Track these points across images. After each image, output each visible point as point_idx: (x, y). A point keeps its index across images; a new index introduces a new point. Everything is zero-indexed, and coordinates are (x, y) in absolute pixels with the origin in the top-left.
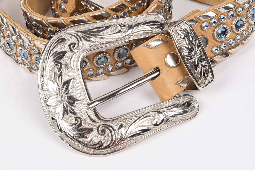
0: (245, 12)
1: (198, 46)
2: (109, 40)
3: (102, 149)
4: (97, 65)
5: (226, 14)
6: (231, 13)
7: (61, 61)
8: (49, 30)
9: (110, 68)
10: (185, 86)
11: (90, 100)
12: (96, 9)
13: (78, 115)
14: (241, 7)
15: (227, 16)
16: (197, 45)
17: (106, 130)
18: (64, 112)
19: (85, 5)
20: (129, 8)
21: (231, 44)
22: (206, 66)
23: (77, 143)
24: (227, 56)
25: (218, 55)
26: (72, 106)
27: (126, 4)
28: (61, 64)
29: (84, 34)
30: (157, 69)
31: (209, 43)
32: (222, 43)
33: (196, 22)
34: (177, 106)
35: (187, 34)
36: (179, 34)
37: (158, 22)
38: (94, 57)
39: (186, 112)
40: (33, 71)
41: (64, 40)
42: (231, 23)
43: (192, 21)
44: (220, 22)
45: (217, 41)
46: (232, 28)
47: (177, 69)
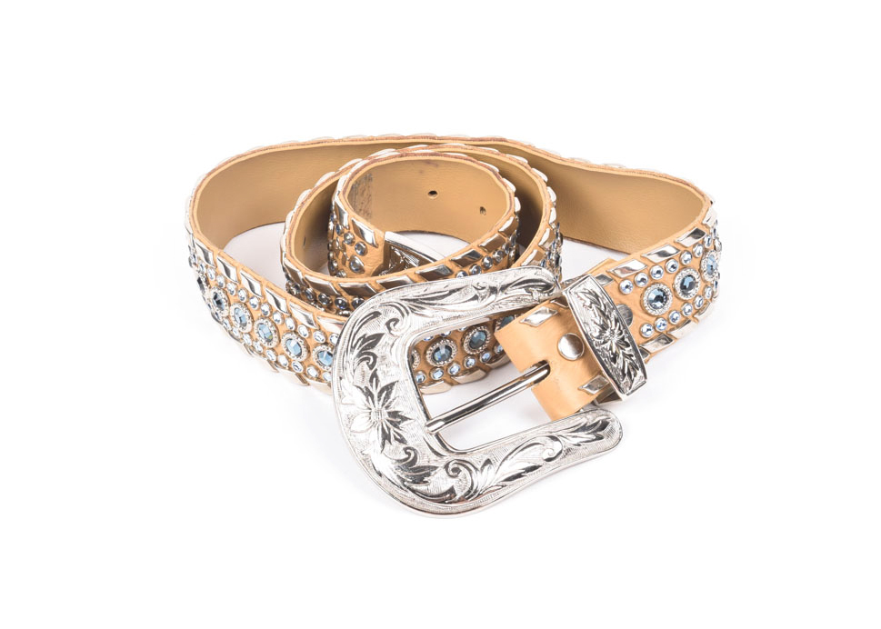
0: (697, 261)
1: (617, 321)
2: (457, 314)
3: (455, 502)
4: (431, 363)
5: (663, 265)
6: (672, 263)
7: (374, 351)
8: (340, 302)
9: (455, 368)
10: (596, 393)
11: (428, 418)
12: (423, 262)
13: (410, 444)
14: (689, 253)
15: (665, 269)
16: (613, 319)
17: (461, 468)
18: (384, 439)
19: (402, 256)
20: (486, 261)
21: (674, 320)
22: (631, 356)
23: (410, 494)
24: (668, 343)
25: (651, 340)
26: (398, 428)
27: (480, 252)
28: (375, 357)
29: (412, 303)
30: (544, 365)
31: (634, 318)
32: (658, 318)
33: (610, 280)
34: (584, 428)
35: (596, 299)
36: (581, 299)
37: (541, 281)
38: (427, 348)
39: (600, 438)
40: (308, 380)
41: (376, 314)
42: (671, 282)
43: (602, 277)
44: (652, 279)
45: (650, 315)
46: (674, 290)
47: (581, 362)
